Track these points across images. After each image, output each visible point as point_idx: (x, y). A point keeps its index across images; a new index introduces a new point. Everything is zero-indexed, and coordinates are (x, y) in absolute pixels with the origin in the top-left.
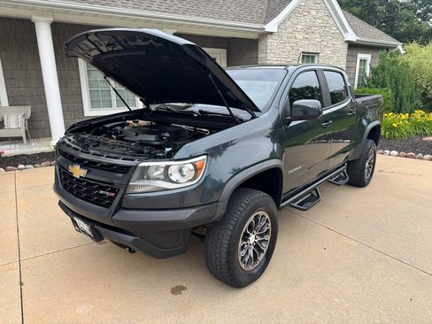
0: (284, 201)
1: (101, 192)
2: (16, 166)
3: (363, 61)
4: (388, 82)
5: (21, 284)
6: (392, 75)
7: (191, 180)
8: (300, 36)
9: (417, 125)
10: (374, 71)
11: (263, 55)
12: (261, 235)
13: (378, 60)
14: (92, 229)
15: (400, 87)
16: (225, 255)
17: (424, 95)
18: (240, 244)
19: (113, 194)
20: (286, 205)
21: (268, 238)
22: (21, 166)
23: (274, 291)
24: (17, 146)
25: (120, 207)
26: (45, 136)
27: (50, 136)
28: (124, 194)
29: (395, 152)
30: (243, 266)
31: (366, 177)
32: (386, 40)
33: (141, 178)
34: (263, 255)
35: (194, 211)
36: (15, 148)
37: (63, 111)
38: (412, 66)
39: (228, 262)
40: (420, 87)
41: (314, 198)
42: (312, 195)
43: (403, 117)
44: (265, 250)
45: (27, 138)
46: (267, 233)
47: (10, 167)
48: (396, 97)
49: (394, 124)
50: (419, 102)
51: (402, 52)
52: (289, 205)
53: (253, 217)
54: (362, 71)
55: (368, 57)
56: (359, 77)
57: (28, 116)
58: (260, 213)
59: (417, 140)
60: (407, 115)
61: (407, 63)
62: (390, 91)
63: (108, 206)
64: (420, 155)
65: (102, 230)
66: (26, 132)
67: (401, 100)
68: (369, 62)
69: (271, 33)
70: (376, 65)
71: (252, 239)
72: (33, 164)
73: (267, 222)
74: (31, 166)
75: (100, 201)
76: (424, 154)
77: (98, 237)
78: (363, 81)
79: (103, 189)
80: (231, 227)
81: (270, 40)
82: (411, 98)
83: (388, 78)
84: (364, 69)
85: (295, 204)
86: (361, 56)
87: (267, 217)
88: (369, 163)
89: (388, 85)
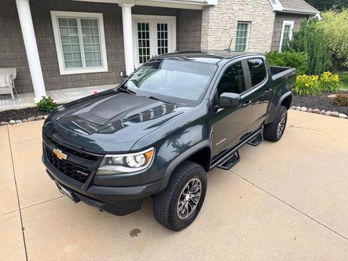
0: (212, 164)
1: (78, 172)
2: (8, 121)
3: (288, 27)
4: (305, 45)
5: (23, 229)
6: (309, 40)
7: (143, 165)
8: (236, 8)
9: (324, 84)
10: (295, 36)
11: (206, 24)
12: (195, 194)
13: (299, 26)
14: (72, 194)
15: (315, 50)
16: (167, 213)
17: (334, 56)
18: (179, 204)
19: (86, 174)
20: (214, 167)
21: (199, 194)
22: (12, 121)
23: (202, 233)
24: (7, 101)
25: (92, 184)
26: (29, 92)
27: (33, 91)
28: (95, 175)
29: (304, 108)
30: (180, 217)
31: (278, 134)
32: (308, 9)
33: (107, 164)
34: (195, 207)
35: (145, 187)
36: (6, 104)
37: (43, 71)
38: (326, 31)
39: (169, 217)
40: (331, 49)
41: (235, 159)
42: (235, 156)
43: (314, 78)
44: (197, 203)
45: (14, 93)
46: (199, 191)
47: (3, 122)
48: (311, 59)
49: (306, 84)
50: (329, 62)
51: (320, 19)
52: (216, 166)
53: (188, 184)
54: (286, 35)
55: (291, 23)
56: (284, 40)
57: (15, 77)
58: (193, 180)
59: (323, 97)
60: (317, 76)
61: (323, 29)
62: (306, 55)
63: (84, 181)
64: (323, 111)
65: (79, 196)
66: (13, 89)
67: (315, 61)
68: (292, 28)
69: (213, 6)
70: (298, 30)
71: (187, 197)
72: (22, 119)
73: (199, 184)
74: (19, 121)
75: (77, 177)
76: (326, 110)
77: (76, 199)
78: (286, 43)
79: (80, 170)
80: (172, 194)
81: (211, 11)
82: (323, 59)
83: (306, 43)
84: (288, 34)
85: (220, 166)
86: (286, 22)
87: (199, 181)
88: (282, 124)
89: (306, 49)
